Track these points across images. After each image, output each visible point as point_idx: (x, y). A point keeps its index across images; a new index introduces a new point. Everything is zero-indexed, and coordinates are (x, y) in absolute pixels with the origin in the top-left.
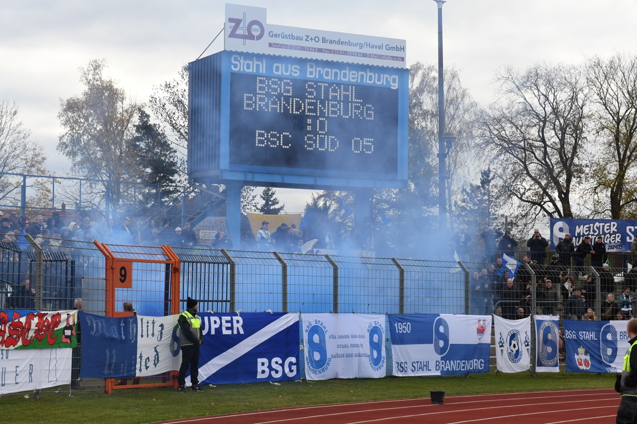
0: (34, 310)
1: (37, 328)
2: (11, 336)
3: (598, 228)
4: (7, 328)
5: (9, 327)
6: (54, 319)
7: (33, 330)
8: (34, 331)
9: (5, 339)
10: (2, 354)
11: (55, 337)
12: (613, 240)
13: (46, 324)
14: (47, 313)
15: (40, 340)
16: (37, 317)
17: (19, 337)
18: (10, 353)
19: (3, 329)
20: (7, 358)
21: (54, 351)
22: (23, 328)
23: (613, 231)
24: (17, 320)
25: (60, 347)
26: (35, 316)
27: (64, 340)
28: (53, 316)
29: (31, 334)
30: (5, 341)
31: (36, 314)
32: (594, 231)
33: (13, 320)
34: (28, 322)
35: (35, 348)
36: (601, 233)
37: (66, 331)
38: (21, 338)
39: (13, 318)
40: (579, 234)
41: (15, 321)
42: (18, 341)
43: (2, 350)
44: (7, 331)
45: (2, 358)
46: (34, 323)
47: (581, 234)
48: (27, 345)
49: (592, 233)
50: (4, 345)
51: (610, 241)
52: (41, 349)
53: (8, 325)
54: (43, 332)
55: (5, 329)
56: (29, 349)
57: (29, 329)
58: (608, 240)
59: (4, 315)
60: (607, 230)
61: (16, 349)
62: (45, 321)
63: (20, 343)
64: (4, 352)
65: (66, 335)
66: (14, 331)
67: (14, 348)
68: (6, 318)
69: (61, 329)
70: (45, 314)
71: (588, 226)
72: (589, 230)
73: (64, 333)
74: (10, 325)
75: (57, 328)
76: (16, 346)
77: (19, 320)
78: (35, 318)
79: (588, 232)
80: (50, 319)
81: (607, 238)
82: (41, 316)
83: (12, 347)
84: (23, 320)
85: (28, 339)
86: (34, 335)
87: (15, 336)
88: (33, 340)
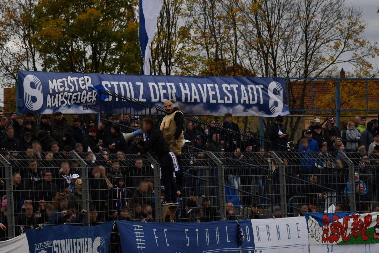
0: (349, 212)
1: (353, 227)
2: (333, 234)
3: (73, 83)
4: (329, 228)
5: (331, 227)
6: (367, 220)
7: (350, 228)
8: (351, 230)
9: (329, 236)
10: (328, 248)
11: (367, 234)
12: (90, 98)
13: (360, 223)
14: (360, 215)
15: (356, 237)
16: (352, 219)
17: (339, 235)
18: (334, 248)
19: (326, 228)
20: (331, 251)
21: (367, 246)
22: (342, 227)
23: (88, 87)
24: (336, 221)
25: (372, 243)
26: (351, 217)
27: (375, 237)
28: (365, 217)
29: (349, 232)
30: (329, 238)
31: (351, 216)
32: (70, 87)
33: (333, 221)
34: (346, 223)
35: (352, 243)
36: (77, 89)
37: (376, 229)
38: (341, 236)
39: (334, 219)
40: (54, 90)
41: (335, 222)
42: (339, 238)
43: (328, 245)
44: (330, 230)
45: (328, 252)
46: (350, 223)
47: (57, 91)
48: (346, 241)
49: (67, 89)
50: (329, 241)
51: (86, 99)
52: (357, 244)
53: (329, 225)
54: (358, 231)
55: (328, 228)
56: (347, 244)
57: (346, 228)
58: (85, 98)
59: (326, 217)
60: (83, 85)
61: (338, 244)
62: (359, 222)
63: (340, 240)
64: (330, 247)
65: (376, 232)
66: (335, 230)
67: (336, 243)
68: (327, 220)
69: (372, 228)
70: (358, 216)
71: (61, 80)
72: (64, 86)
73: (375, 231)
74: (332, 225)
75: (369, 227)
76: (338, 242)
77: (338, 221)
78: (350, 219)
79: (63, 88)
80: (363, 220)
81: (84, 96)
82: (356, 218)
83: (334, 243)
84: (341, 221)
85: (347, 236)
86: (351, 233)
87: (336, 234)
88: (350, 236)
